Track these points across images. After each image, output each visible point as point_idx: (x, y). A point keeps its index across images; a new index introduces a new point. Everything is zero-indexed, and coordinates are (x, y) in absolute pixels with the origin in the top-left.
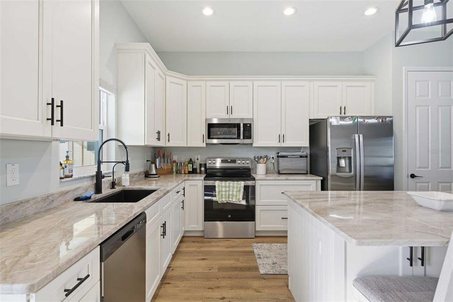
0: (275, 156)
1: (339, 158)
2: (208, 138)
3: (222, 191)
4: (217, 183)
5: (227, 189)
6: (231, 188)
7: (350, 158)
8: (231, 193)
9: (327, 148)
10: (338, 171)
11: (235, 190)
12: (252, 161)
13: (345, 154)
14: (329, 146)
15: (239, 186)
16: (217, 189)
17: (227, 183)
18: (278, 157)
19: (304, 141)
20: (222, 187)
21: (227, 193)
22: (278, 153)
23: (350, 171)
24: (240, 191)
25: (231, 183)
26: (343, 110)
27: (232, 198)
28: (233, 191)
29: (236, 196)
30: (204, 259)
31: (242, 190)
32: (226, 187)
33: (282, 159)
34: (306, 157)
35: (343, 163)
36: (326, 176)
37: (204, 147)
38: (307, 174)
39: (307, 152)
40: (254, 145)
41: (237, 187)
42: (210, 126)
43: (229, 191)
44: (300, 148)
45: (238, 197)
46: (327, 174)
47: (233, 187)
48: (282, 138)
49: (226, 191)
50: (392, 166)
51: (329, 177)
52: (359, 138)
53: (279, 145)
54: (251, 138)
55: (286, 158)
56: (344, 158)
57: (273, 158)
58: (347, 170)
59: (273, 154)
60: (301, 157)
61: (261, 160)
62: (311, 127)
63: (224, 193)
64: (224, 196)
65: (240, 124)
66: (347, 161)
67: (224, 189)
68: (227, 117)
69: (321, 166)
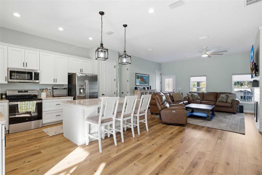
0: (51, 89)
1: (80, 89)
2: (10, 79)
3: (22, 107)
4: (19, 103)
5: (26, 105)
6: (28, 105)
7: (84, 89)
8: (28, 107)
9: (76, 85)
10: (80, 94)
11: (31, 105)
12: (38, 91)
13: (82, 88)
14: (77, 84)
15: (33, 103)
16: (19, 106)
17: (26, 102)
18: (53, 89)
19: (66, 82)
20: (22, 104)
21: (26, 108)
22: (53, 87)
23: (84, 94)
24: (33, 106)
25: (29, 102)
26: (81, 70)
27: (29, 110)
28: (30, 106)
29: (32, 108)
30: (15, 140)
31: (35, 105)
32: (25, 104)
33: (55, 90)
34: (67, 89)
35: (81, 91)
36: (75, 96)
37: (6, 84)
38: (67, 96)
39: (67, 87)
40: (40, 83)
41: (32, 104)
42: (11, 72)
43: (27, 106)
44: (63, 85)
45: (33, 109)
46: (76, 95)
47: (30, 104)
48: (55, 80)
49: (25, 106)
50: (97, 93)
51: (76, 97)
52: (87, 82)
53: (54, 83)
54: (39, 80)
55: (57, 90)
56: (82, 89)
57: (50, 89)
58: (83, 93)
59: (50, 88)
60: (64, 89)
61: (44, 91)
62: (69, 76)
63: (24, 108)
64: (24, 109)
65: (32, 72)
66: (83, 90)
67: (23, 106)
68: (23, 68)
69: (73, 93)
